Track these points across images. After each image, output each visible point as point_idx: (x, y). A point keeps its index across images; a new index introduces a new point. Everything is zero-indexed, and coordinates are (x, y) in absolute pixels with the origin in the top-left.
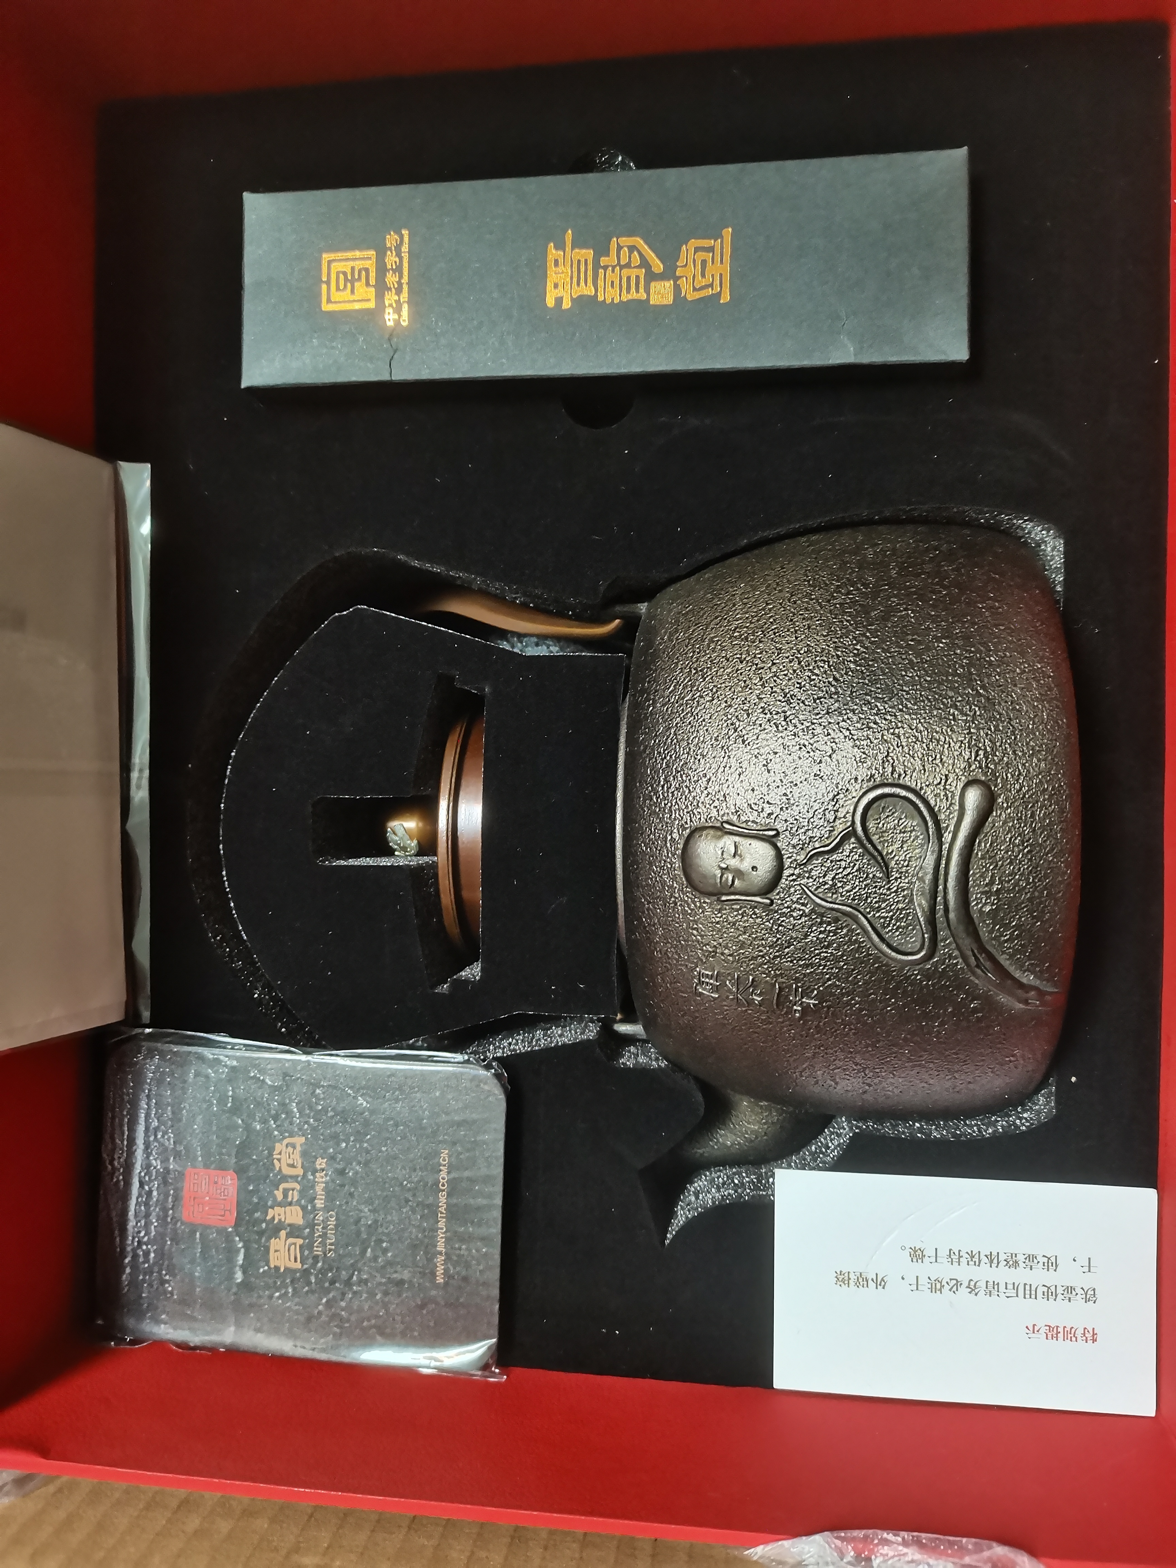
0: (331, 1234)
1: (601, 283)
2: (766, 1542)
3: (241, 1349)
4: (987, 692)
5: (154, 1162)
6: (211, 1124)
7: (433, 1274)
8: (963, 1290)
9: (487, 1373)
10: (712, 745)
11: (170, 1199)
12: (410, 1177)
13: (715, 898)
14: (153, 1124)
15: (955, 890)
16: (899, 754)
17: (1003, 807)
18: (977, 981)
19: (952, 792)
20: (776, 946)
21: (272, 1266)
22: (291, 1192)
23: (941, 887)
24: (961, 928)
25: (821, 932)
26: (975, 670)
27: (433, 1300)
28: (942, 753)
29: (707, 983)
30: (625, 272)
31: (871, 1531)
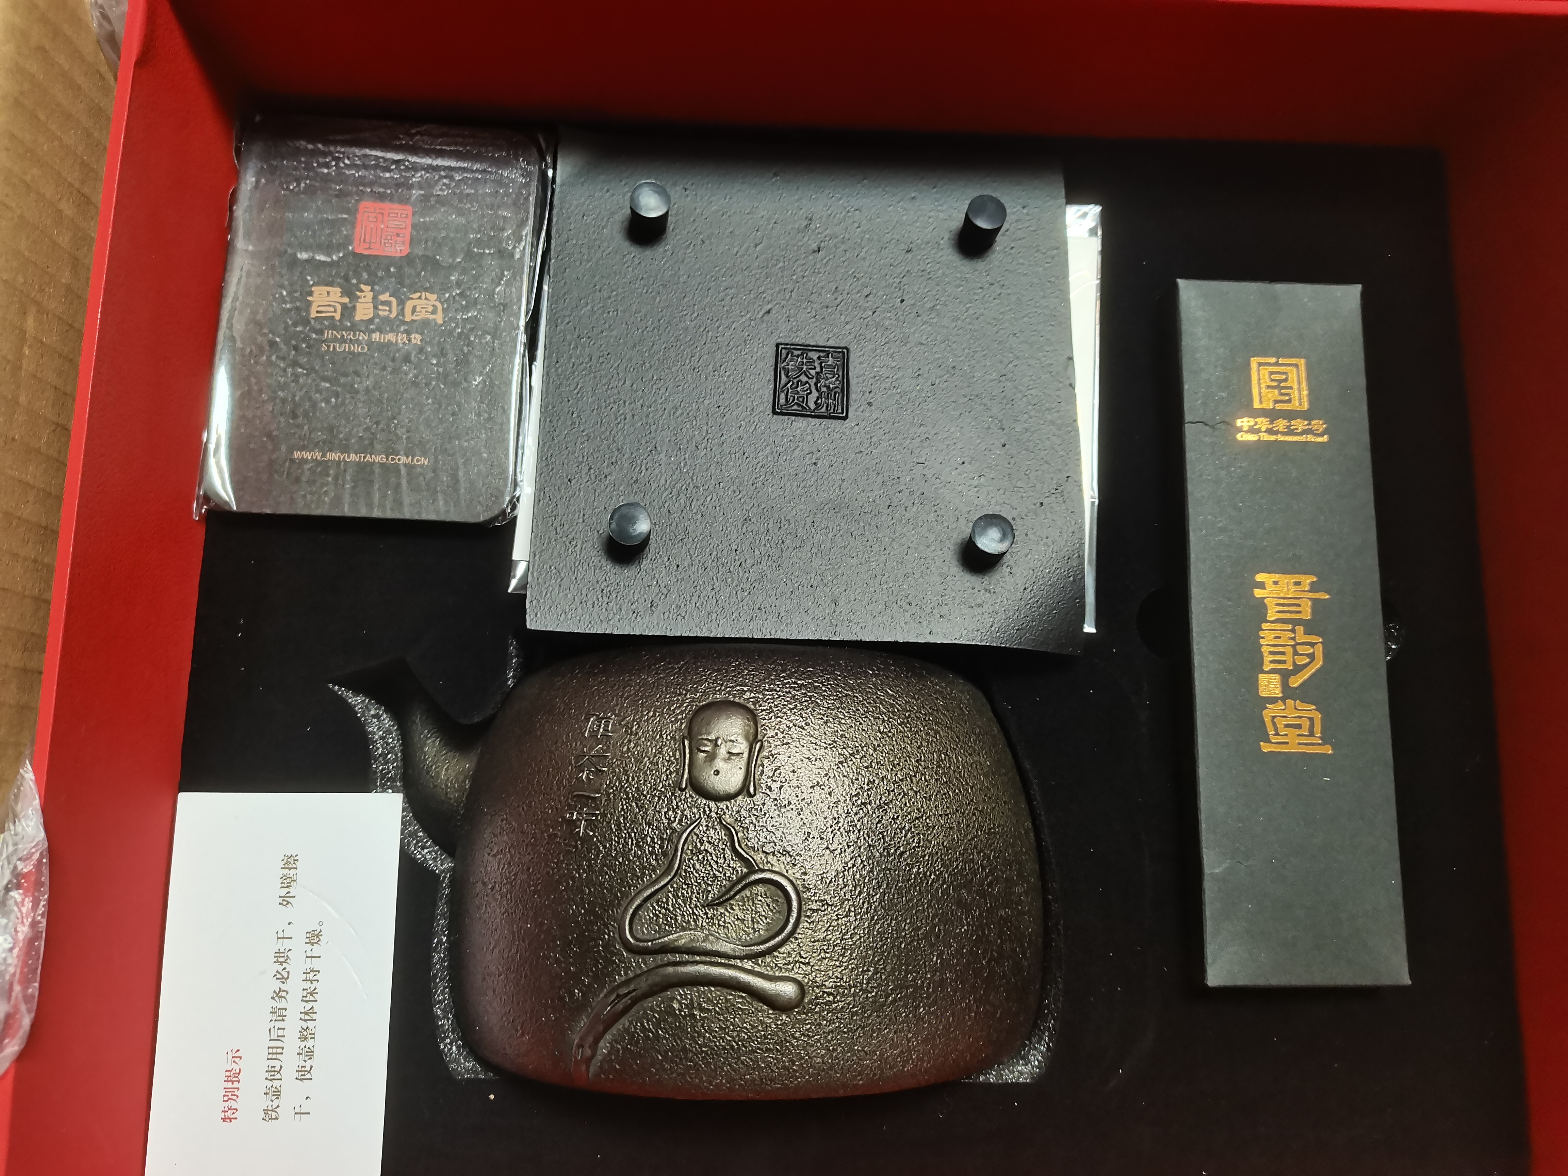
0: (345, 347)
1: (1279, 626)
2: (37, 781)
3: (229, 257)
4: (891, 1004)
5: (419, 175)
6: (457, 231)
7: (303, 448)
8: (277, 985)
9: (201, 501)
10: (837, 731)
11: (381, 190)
12: (402, 427)
13: (686, 734)
14: (457, 175)
15: (695, 972)
16: (829, 917)
17: (778, 1020)
18: (602, 995)
19: (793, 969)
20: (638, 794)
21: (313, 289)
22: (388, 309)
23: (698, 958)
24: (657, 979)
25: (652, 839)
26: (912, 993)
27: (276, 448)
28: (831, 959)
29: (600, 726)
30: (1289, 650)
31: (47, 889)
